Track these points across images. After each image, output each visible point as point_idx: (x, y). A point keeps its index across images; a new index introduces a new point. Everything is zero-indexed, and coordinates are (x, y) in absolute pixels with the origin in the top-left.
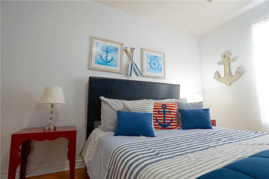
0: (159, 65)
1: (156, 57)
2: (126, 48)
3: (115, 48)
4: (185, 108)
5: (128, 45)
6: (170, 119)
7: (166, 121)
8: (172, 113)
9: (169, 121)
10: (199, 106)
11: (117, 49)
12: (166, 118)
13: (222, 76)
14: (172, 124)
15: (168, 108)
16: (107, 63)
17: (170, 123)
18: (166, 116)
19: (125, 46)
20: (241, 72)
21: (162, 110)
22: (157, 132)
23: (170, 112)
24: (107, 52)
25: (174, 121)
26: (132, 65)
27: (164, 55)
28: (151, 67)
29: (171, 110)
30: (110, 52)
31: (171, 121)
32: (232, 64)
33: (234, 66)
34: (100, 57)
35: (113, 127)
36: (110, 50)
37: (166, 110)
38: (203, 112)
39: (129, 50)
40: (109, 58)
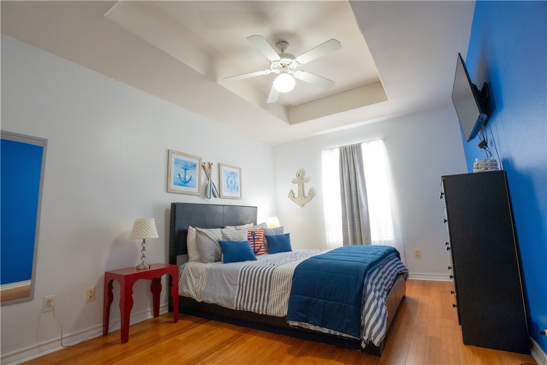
0: (235, 183)
1: (233, 173)
2: (204, 163)
3: (193, 164)
4: (270, 234)
5: (206, 160)
6: (260, 245)
7: (256, 248)
8: (260, 240)
9: (259, 248)
10: (280, 232)
11: (195, 166)
12: (256, 245)
13: (296, 196)
14: (261, 250)
15: (256, 235)
16: (185, 183)
17: (259, 249)
18: (256, 242)
19: (203, 161)
20: (312, 194)
21: (252, 237)
22: (257, 257)
23: (258, 239)
24: (186, 169)
25: (262, 247)
26: (211, 185)
27: (240, 171)
28: (228, 186)
29: (260, 237)
30: (189, 169)
31: (260, 247)
32: (305, 184)
33: (307, 187)
34: (178, 177)
35: (213, 258)
36: (189, 166)
37: (255, 237)
38: (285, 236)
39: (207, 166)
40: (188, 178)
